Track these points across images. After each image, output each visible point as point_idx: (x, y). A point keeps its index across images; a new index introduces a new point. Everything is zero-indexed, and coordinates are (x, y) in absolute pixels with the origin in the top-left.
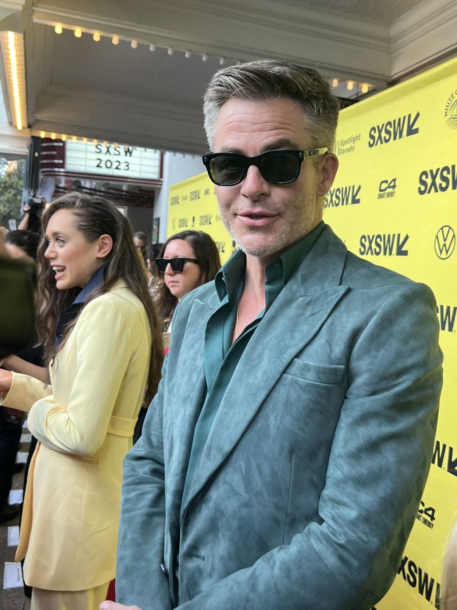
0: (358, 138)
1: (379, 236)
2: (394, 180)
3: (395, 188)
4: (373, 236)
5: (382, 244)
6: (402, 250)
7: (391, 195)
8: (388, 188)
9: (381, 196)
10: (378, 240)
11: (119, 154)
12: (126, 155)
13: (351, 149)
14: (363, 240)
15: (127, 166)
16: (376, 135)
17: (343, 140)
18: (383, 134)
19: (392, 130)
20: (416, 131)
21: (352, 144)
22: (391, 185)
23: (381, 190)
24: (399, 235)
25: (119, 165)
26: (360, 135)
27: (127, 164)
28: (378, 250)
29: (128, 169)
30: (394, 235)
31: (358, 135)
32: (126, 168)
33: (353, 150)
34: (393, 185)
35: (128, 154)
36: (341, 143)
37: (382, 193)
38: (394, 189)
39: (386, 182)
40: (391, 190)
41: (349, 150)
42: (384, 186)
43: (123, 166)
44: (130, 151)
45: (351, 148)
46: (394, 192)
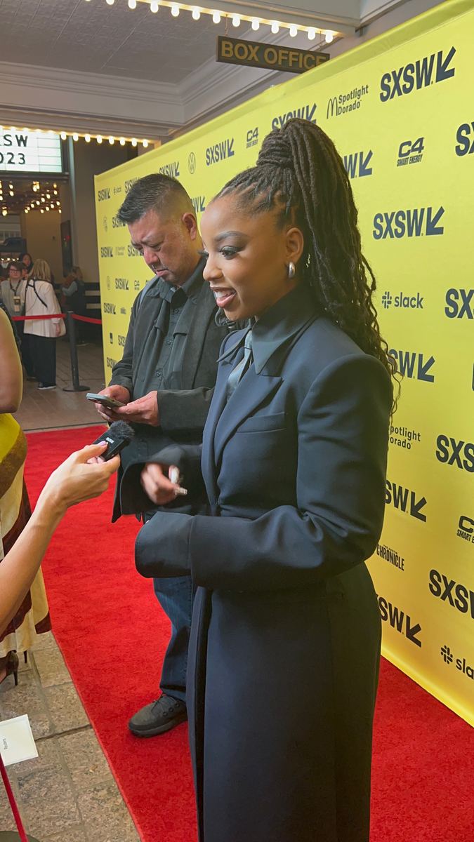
0: (365, 90)
1: (401, 213)
2: (421, 140)
3: (422, 151)
4: (393, 214)
5: (405, 222)
6: (436, 227)
7: (417, 159)
8: (412, 152)
9: (400, 163)
10: (400, 218)
11: (11, 144)
12: (19, 145)
13: (357, 105)
14: (378, 221)
15: (23, 159)
16: (392, 84)
17: (343, 95)
18: (402, 82)
19: (414, 75)
20: (452, 73)
21: (356, 99)
22: (416, 147)
23: (401, 155)
24: (430, 210)
25: (12, 159)
26: (367, 87)
27: (22, 156)
28: (400, 230)
29: (24, 163)
30: (422, 210)
31: (365, 87)
32: (22, 161)
33: (358, 107)
34: (419, 145)
35: (22, 143)
36: (341, 99)
37: (403, 159)
38: (420, 152)
39: (409, 143)
40: (416, 153)
41: (352, 107)
42: (406, 149)
43: (17, 159)
44: (24, 139)
45: (355, 104)
46: (421, 155)
